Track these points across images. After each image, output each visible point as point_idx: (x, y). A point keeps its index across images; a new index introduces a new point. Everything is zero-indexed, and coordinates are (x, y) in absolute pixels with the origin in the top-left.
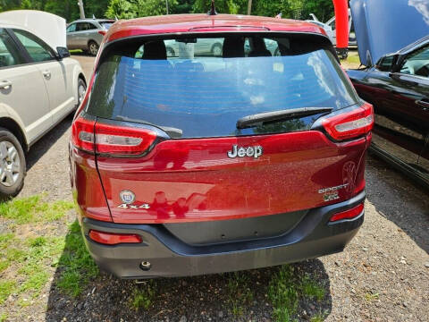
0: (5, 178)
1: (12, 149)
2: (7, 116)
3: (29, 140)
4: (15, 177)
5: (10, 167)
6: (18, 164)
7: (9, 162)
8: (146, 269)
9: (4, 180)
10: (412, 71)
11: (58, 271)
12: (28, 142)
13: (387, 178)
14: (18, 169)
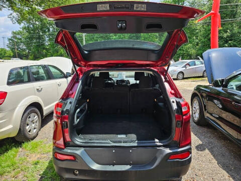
0: (30, 130)
1: (36, 117)
2: (37, 101)
3: (45, 113)
4: (35, 130)
5: (33, 125)
6: (38, 124)
7: (33, 123)
8: (76, 175)
9: (29, 132)
10: (235, 88)
11: (42, 177)
12: (44, 114)
13: (229, 146)
14: (37, 127)
